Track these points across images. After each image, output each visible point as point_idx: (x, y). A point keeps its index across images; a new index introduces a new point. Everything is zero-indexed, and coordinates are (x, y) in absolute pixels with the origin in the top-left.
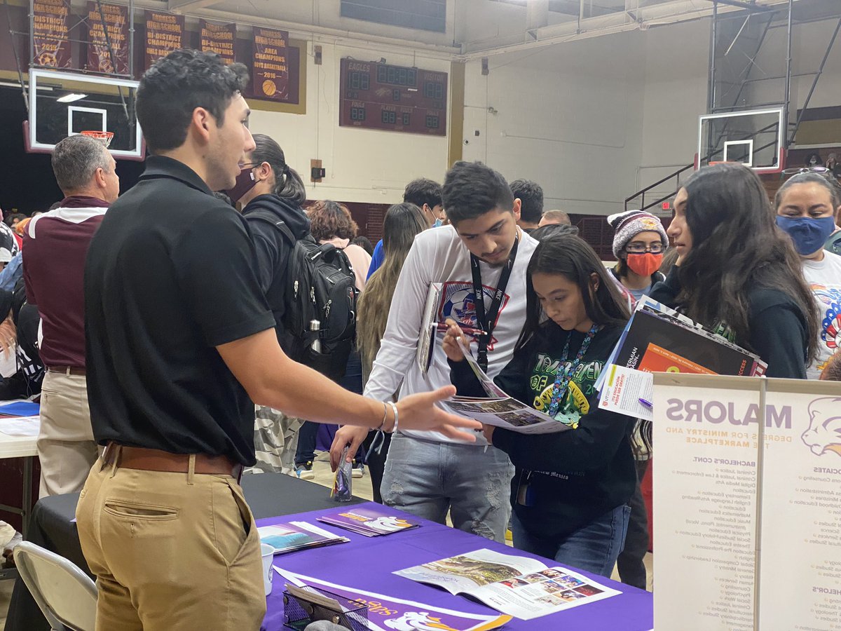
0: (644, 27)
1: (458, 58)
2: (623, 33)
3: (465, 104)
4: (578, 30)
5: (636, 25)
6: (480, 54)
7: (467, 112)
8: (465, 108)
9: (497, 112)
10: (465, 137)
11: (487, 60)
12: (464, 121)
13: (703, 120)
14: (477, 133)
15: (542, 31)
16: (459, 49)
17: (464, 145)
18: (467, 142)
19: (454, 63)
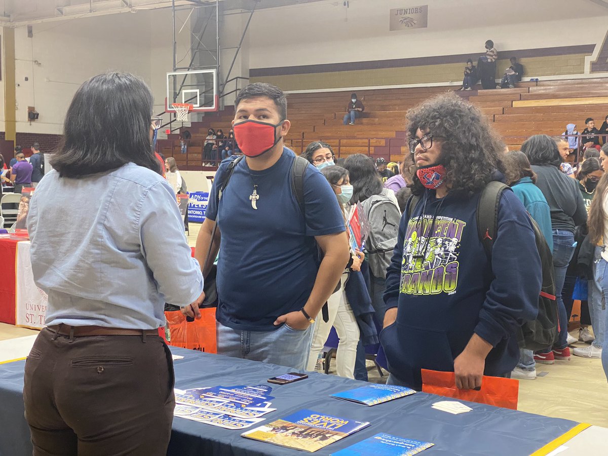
0: (134, 10)
1: (8, 24)
2: (120, 14)
3: (16, 58)
4: (90, 10)
5: (127, 10)
6: (26, 23)
7: (18, 64)
8: (16, 61)
9: (40, 64)
10: (17, 82)
11: (31, 27)
12: (16, 70)
13: (169, 76)
14: (27, 79)
15: (66, 9)
16: (8, 18)
17: (17, 87)
18: (19, 85)
19: (6, 29)
